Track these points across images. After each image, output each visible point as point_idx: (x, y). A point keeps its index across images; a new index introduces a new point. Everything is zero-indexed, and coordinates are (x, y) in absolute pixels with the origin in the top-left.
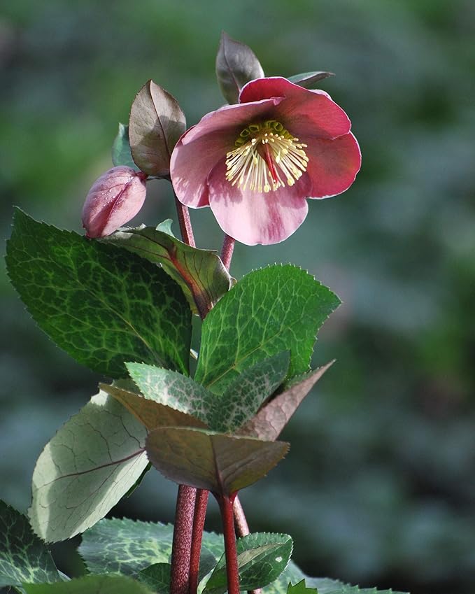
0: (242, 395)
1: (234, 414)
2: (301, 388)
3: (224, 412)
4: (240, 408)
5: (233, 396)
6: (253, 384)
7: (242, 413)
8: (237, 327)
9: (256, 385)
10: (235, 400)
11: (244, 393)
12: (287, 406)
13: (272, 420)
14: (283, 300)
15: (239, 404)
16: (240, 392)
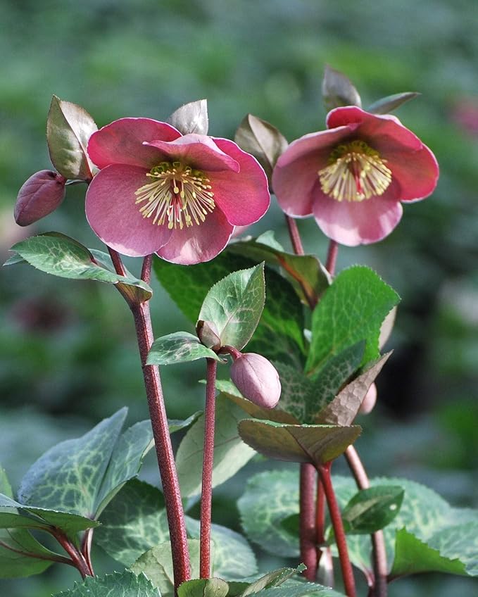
0: (331, 379)
1: (325, 396)
2: (367, 376)
3: (318, 394)
4: (330, 390)
5: (323, 381)
6: (338, 369)
7: (331, 394)
8: (333, 318)
9: (341, 370)
10: (325, 384)
11: (332, 376)
12: (358, 391)
13: (346, 404)
14: (362, 296)
15: (329, 387)
16: (328, 377)
